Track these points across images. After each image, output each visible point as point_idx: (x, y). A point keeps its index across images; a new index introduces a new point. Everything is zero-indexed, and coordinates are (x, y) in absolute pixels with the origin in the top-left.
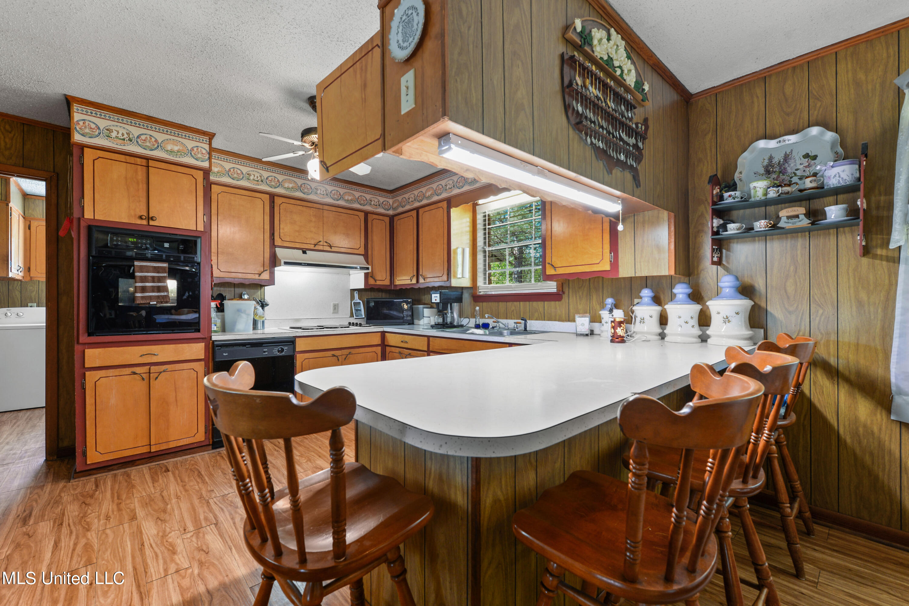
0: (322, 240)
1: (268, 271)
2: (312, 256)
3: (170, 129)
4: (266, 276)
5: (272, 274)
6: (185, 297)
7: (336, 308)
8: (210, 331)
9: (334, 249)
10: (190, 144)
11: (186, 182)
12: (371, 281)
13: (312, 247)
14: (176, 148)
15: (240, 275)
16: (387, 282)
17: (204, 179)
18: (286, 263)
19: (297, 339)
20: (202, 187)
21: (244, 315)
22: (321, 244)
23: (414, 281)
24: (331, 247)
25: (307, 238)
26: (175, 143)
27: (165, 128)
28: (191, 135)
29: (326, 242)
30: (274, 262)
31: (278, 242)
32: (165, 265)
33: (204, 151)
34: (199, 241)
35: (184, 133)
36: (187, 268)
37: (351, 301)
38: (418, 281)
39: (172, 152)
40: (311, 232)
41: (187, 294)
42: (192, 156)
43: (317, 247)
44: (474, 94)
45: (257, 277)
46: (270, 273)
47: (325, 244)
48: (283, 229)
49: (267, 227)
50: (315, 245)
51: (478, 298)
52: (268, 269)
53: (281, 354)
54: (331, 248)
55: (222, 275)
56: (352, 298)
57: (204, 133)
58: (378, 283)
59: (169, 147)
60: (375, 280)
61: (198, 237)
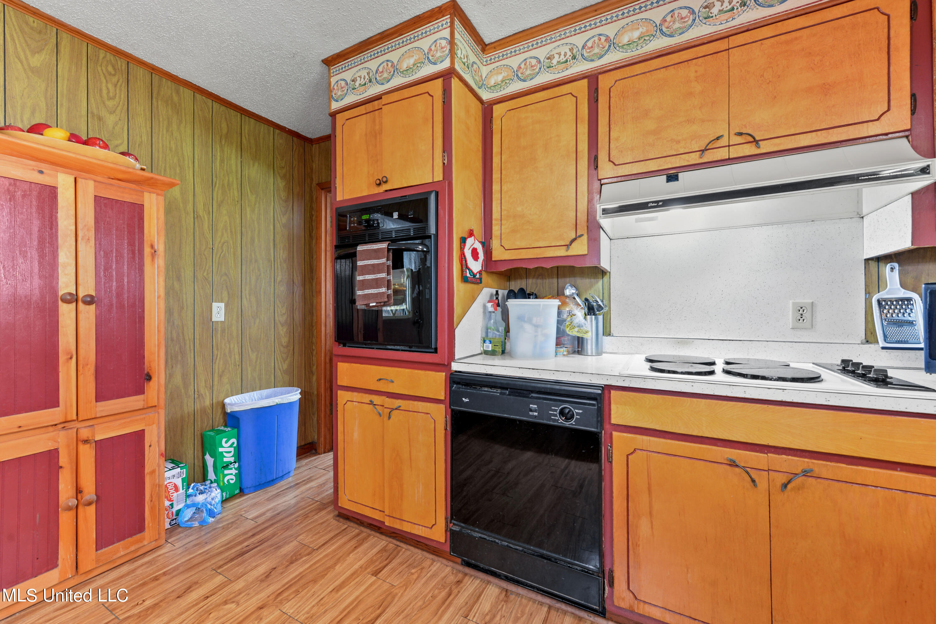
0: (726, 132)
1: (585, 237)
3: (405, 37)
4: (581, 247)
5: (594, 242)
7: (805, 314)
9: (765, 147)
10: (427, 43)
11: (420, 108)
13: (694, 159)
14: (412, 62)
17: (444, 91)
20: (441, 105)
22: (724, 142)
24: (756, 142)
25: (678, 142)
26: (411, 53)
27: (401, 39)
28: (429, 27)
29: (740, 134)
31: (607, 170)
32: (384, 245)
33: (444, 43)
34: (433, 197)
35: (420, 30)
37: (868, 293)
39: (407, 70)
40: (690, 121)
42: (430, 61)
43: (709, 156)
45: (562, 252)
46: (589, 239)
47: (739, 140)
48: (617, 139)
49: (584, 146)
50: (703, 152)
52: (585, 232)
53: (567, 424)
54: (758, 147)
55: (507, 256)
56: (873, 283)
57: (441, 11)
59: (405, 65)
61: (430, 193)
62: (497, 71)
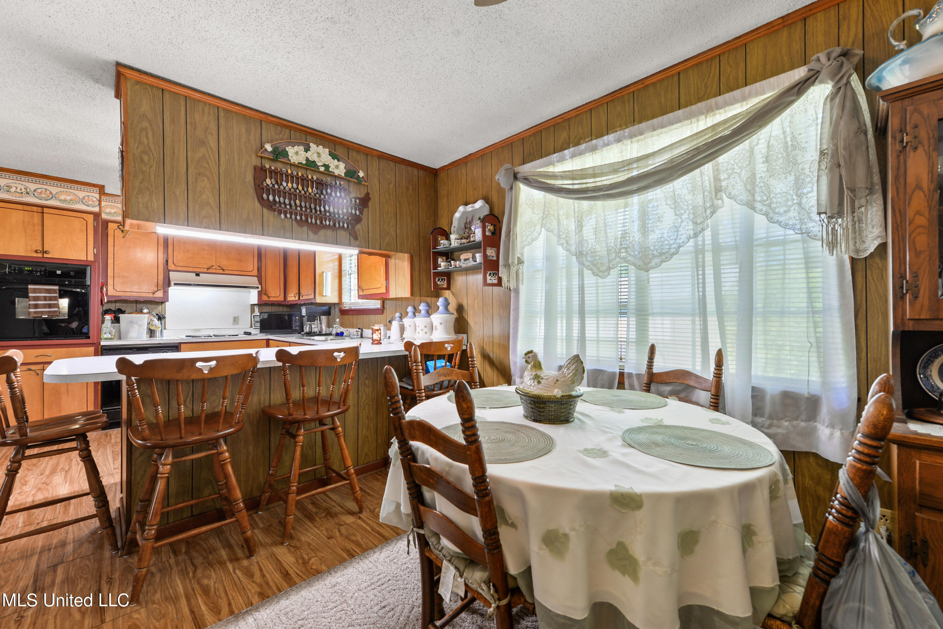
0: (214, 264)
1: (162, 291)
2: (204, 277)
3: (63, 184)
4: (160, 294)
5: (166, 293)
6: (75, 312)
7: (236, 320)
8: (99, 339)
9: (226, 272)
10: (81, 194)
11: (77, 224)
12: (265, 298)
13: (205, 270)
14: (69, 198)
15: (135, 294)
16: (281, 298)
17: (94, 220)
18: (175, 284)
19: (182, 345)
20: (93, 227)
21: (136, 326)
22: (214, 267)
23: (297, 299)
24: (223, 270)
25: (200, 264)
26: (68, 194)
27: (59, 183)
28: (83, 187)
30: (167, 283)
31: (171, 266)
32: (56, 288)
33: (94, 199)
34: (89, 268)
35: (76, 186)
36: (79, 290)
37: (251, 314)
38: (299, 299)
39: (65, 201)
40: (204, 258)
41: (77, 309)
42: (83, 203)
43: (210, 271)
44: (155, 203)
45: (151, 295)
46: (164, 292)
47: (218, 267)
48: (176, 256)
49: (161, 255)
50: (208, 269)
51: (344, 312)
52: (162, 288)
55: (118, 294)
56: (253, 311)
57: (94, 185)
58: (271, 299)
59: (62, 197)
60: (269, 297)
61: (88, 266)
62: (112, 207)
